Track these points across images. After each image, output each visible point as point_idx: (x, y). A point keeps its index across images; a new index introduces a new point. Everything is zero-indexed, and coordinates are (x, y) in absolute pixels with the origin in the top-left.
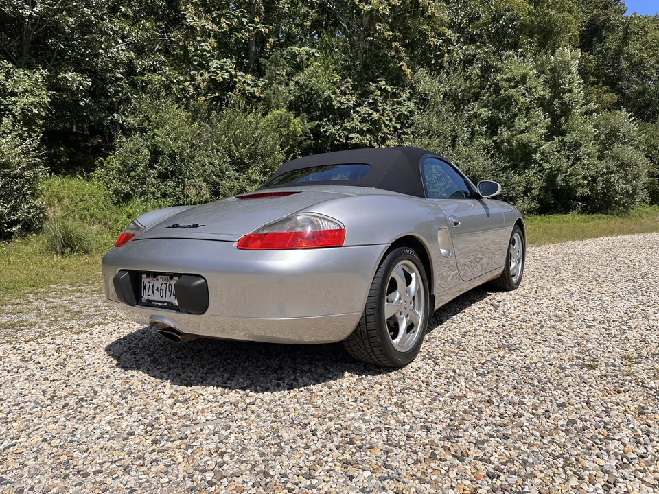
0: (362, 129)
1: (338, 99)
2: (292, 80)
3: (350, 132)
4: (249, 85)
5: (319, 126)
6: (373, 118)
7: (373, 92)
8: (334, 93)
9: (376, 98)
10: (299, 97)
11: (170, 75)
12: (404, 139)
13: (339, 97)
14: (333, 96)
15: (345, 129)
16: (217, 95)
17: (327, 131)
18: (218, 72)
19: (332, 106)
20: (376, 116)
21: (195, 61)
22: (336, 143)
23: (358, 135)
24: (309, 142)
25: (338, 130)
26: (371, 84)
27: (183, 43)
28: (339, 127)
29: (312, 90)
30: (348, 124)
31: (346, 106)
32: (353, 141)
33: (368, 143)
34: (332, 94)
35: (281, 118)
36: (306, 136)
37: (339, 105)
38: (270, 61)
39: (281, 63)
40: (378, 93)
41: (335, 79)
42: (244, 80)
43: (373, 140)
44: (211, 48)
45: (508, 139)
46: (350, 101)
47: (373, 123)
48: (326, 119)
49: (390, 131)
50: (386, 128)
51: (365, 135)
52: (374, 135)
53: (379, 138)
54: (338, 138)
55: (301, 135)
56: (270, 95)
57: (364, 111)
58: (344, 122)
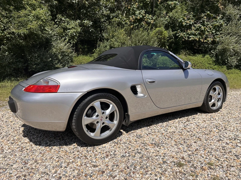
0: (195, 34)
1: (185, 22)
2: (167, 15)
3: (190, 35)
4: (150, 19)
5: (176, 33)
6: (201, 29)
7: (203, 17)
8: (184, 19)
9: (204, 20)
10: (169, 22)
11: (122, 18)
12: (216, 37)
13: (186, 21)
14: (183, 21)
15: (188, 34)
16: (137, 24)
17: (179, 35)
18: (138, 15)
19: (182, 25)
20: (203, 28)
21: (131, 12)
23: (193, 36)
24: (172, 40)
25: (185, 35)
26: (203, 14)
27: (127, 6)
28: (185, 33)
29: (174, 19)
30: (189, 32)
31: (189, 24)
32: (191, 39)
33: (198, 40)
34: (183, 19)
35: (159, 31)
36: (170, 38)
37: (186, 24)
38: (158, 9)
39: (162, 9)
40: (205, 17)
41: (185, 13)
42: (148, 17)
43: (201, 38)
44: (136, 6)
46: (191, 22)
47: (201, 31)
48: (179, 30)
49: (209, 34)
50: (207, 33)
51: (197, 36)
52: (201, 36)
53: (204, 37)
54: (184, 38)
55: (168, 37)
56: (157, 22)
57: (197, 26)
58: (187, 31)
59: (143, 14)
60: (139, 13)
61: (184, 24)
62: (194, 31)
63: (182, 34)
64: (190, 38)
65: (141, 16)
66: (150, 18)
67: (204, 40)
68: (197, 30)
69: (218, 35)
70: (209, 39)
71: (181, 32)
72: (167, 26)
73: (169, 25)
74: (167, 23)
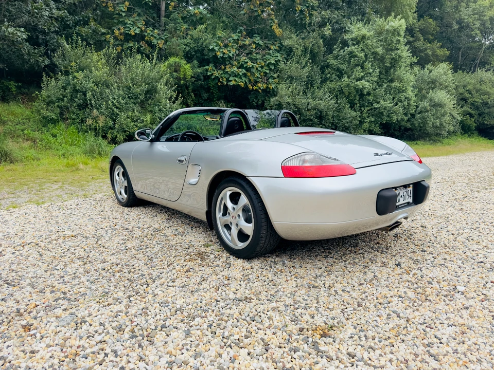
0: (238, 74)
1: (221, 50)
2: (189, 34)
4: (155, 38)
5: (207, 70)
6: (248, 66)
7: (249, 46)
8: (218, 45)
9: (252, 49)
10: (193, 48)
12: (271, 82)
14: (217, 49)
15: (226, 73)
16: (130, 45)
18: (132, 28)
21: (115, 18)
22: (219, 84)
23: (236, 78)
24: (199, 82)
25: (221, 74)
26: (249, 39)
30: (228, 70)
31: (227, 56)
32: (231, 83)
33: (243, 85)
34: (216, 46)
35: (175, 64)
36: (196, 77)
37: (221, 55)
38: (170, 20)
39: (179, 21)
40: (254, 46)
41: (220, 35)
42: (152, 34)
43: (248, 82)
44: (126, 9)
45: (348, 85)
46: (230, 52)
47: (248, 69)
48: (211, 65)
49: (261, 76)
50: (258, 74)
51: (241, 78)
52: (249, 79)
53: (252, 81)
54: (221, 80)
55: (192, 77)
56: (170, 46)
57: (242, 60)
58: (225, 68)
59: (140, 26)
60: (132, 23)
61: (220, 55)
62: (236, 69)
63: (216, 74)
64: (231, 81)
65: (138, 29)
66: (155, 36)
67: (253, 86)
68: (241, 67)
69: (274, 78)
70: (260, 85)
71: (214, 69)
72: (189, 55)
73: (193, 53)
74: (189, 51)
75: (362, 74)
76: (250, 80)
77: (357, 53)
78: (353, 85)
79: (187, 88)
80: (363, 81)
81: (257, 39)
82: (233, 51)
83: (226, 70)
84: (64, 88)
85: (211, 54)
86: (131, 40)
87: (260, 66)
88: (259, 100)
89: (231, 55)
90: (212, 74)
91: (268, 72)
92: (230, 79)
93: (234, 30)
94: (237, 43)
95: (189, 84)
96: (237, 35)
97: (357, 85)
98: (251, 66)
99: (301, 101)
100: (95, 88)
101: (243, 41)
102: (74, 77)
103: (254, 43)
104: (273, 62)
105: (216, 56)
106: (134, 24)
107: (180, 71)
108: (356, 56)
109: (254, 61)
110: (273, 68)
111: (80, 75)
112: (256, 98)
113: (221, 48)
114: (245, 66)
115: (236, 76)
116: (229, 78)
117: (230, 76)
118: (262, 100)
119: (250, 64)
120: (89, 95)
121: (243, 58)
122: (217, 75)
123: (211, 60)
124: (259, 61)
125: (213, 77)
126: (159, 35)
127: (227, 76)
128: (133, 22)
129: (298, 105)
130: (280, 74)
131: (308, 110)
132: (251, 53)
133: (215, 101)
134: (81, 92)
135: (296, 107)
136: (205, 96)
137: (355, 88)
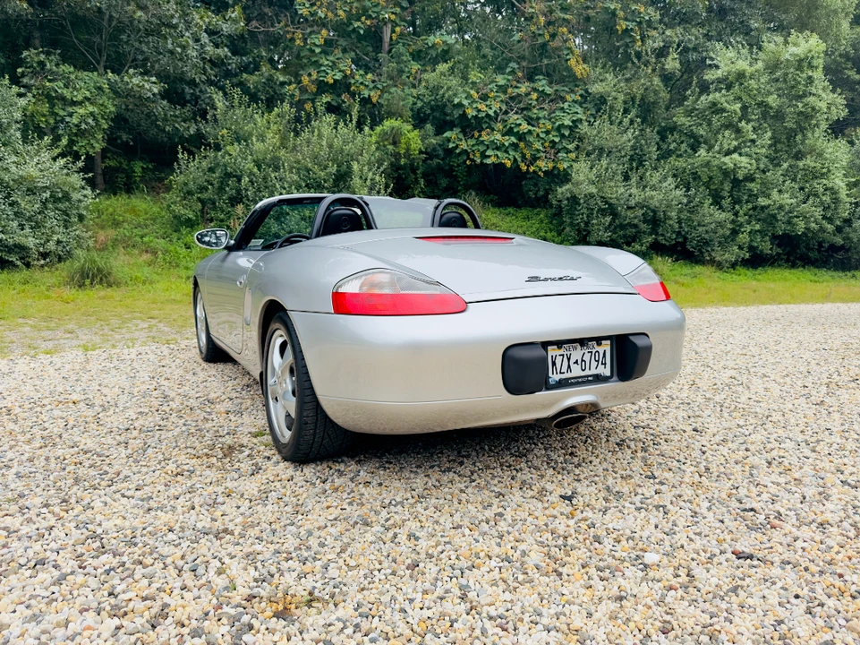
0: (503, 145)
1: (474, 105)
4: (367, 87)
5: (448, 140)
6: (521, 130)
7: (526, 95)
9: (529, 102)
12: (560, 159)
13: (476, 102)
14: (467, 103)
15: (481, 144)
16: (327, 100)
18: (329, 71)
21: (305, 57)
23: (497, 153)
24: (436, 161)
25: (473, 146)
26: (527, 84)
28: (474, 141)
30: (485, 138)
31: (484, 115)
32: (488, 161)
33: (509, 164)
34: (466, 98)
35: (392, 131)
36: (429, 154)
37: (474, 113)
38: (392, 56)
39: (405, 58)
40: (534, 96)
41: (475, 79)
42: (361, 80)
43: (519, 160)
44: (322, 41)
45: (707, 164)
46: (491, 108)
47: (521, 137)
48: (457, 130)
49: (545, 148)
50: (540, 144)
51: (506, 152)
52: (522, 153)
53: (528, 156)
54: (471, 156)
55: (421, 152)
56: (388, 100)
57: (511, 121)
58: (480, 136)
59: (344, 68)
60: (331, 64)
61: (471, 113)
62: (499, 136)
63: (464, 145)
64: (489, 156)
65: (338, 74)
66: (367, 83)
67: (528, 166)
68: (510, 132)
69: (568, 151)
70: (541, 164)
71: (461, 136)
72: (422, 115)
73: (429, 111)
74: (422, 107)
75: (735, 143)
76: (524, 156)
77: (725, 104)
78: (716, 162)
79: (414, 170)
80: (735, 156)
81: (540, 83)
82: (496, 106)
83: (481, 139)
84: (211, 170)
85: (456, 113)
86: (327, 91)
87: (543, 130)
88: (539, 190)
89: (491, 113)
90: (457, 146)
91: (557, 140)
92: (487, 154)
93: (500, 69)
94: (505, 92)
95: (418, 163)
96: (504, 79)
97: (725, 164)
98: (525, 131)
99: (618, 191)
100: (255, 170)
101: (517, 87)
102: (227, 153)
103: (535, 90)
104: (567, 122)
105: (464, 115)
106: (334, 66)
107: (400, 143)
108: (724, 110)
109: (533, 123)
110: (567, 133)
111: (234, 149)
112: (536, 185)
113: (474, 101)
114: (515, 130)
115: (498, 148)
116: (485, 151)
117: (488, 148)
118: (546, 190)
119: (525, 127)
120: (245, 180)
121: (513, 118)
122: (466, 148)
123: (456, 123)
124: (542, 121)
125: (457, 151)
126: (373, 82)
127: (482, 148)
128: (333, 62)
129: (611, 198)
130: (580, 144)
131: (629, 208)
132: (528, 108)
133: (459, 191)
134: (234, 176)
135: (606, 203)
136: (444, 182)
137: (720, 168)
